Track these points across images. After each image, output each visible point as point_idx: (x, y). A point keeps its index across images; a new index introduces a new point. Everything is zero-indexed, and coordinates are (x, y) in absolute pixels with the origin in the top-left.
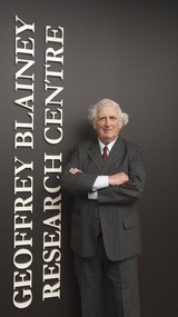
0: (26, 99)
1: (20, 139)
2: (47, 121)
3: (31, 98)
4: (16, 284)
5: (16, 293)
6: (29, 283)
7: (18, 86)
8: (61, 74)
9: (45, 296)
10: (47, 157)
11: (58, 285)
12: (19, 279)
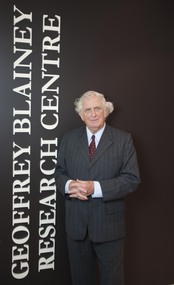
0: (24, 87)
1: (18, 126)
2: (44, 108)
3: (29, 86)
4: (15, 258)
5: (14, 266)
6: (26, 256)
7: (16, 75)
8: (57, 63)
9: (41, 268)
10: (43, 142)
11: (52, 258)
12: (17, 253)
